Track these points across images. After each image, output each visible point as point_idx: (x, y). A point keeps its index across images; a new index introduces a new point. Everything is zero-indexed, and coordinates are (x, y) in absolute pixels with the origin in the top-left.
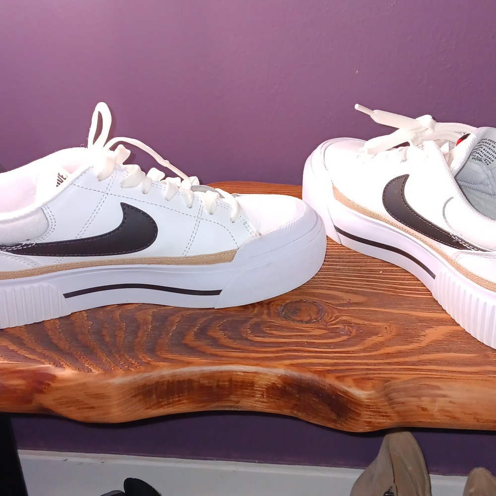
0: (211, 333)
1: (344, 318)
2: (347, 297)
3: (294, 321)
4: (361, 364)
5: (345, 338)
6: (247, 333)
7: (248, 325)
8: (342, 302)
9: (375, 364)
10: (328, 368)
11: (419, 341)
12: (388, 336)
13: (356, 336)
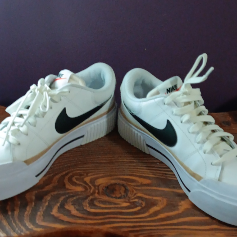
0: (67, 207)
1: (139, 195)
2: (141, 180)
3: (112, 197)
4: (148, 226)
5: (139, 208)
6: (86, 206)
7: (87, 201)
8: (137, 184)
9: (155, 226)
10: (130, 229)
11: (178, 209)
12: (162, 206)
13: (145, 207)
